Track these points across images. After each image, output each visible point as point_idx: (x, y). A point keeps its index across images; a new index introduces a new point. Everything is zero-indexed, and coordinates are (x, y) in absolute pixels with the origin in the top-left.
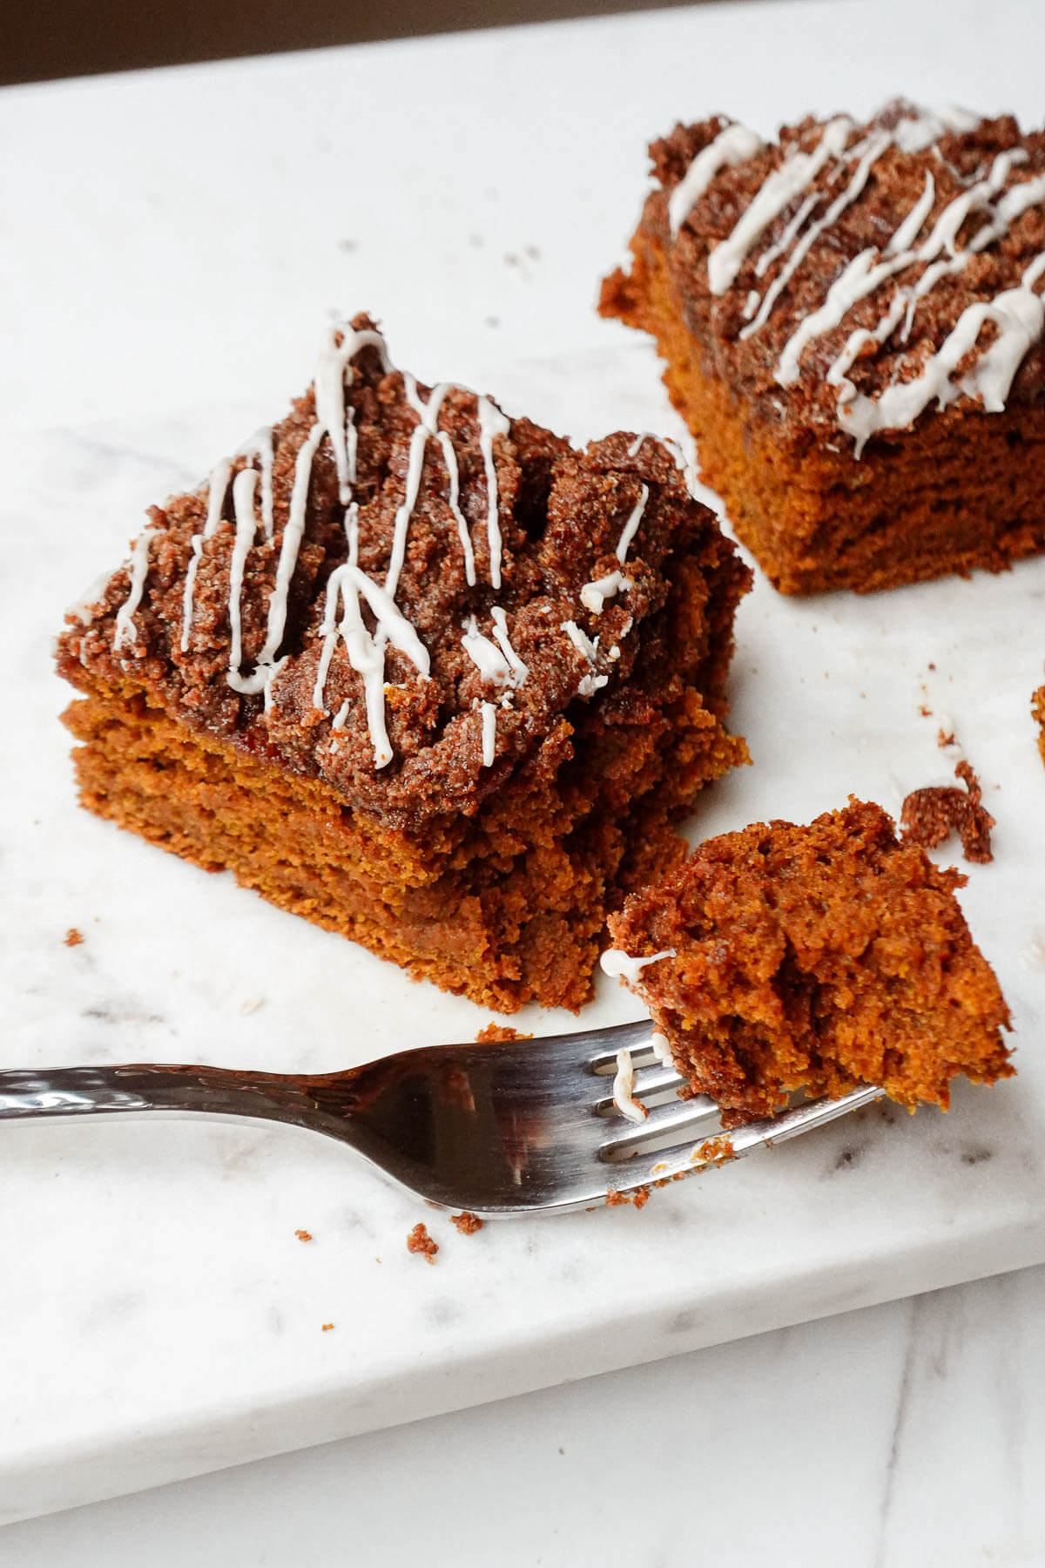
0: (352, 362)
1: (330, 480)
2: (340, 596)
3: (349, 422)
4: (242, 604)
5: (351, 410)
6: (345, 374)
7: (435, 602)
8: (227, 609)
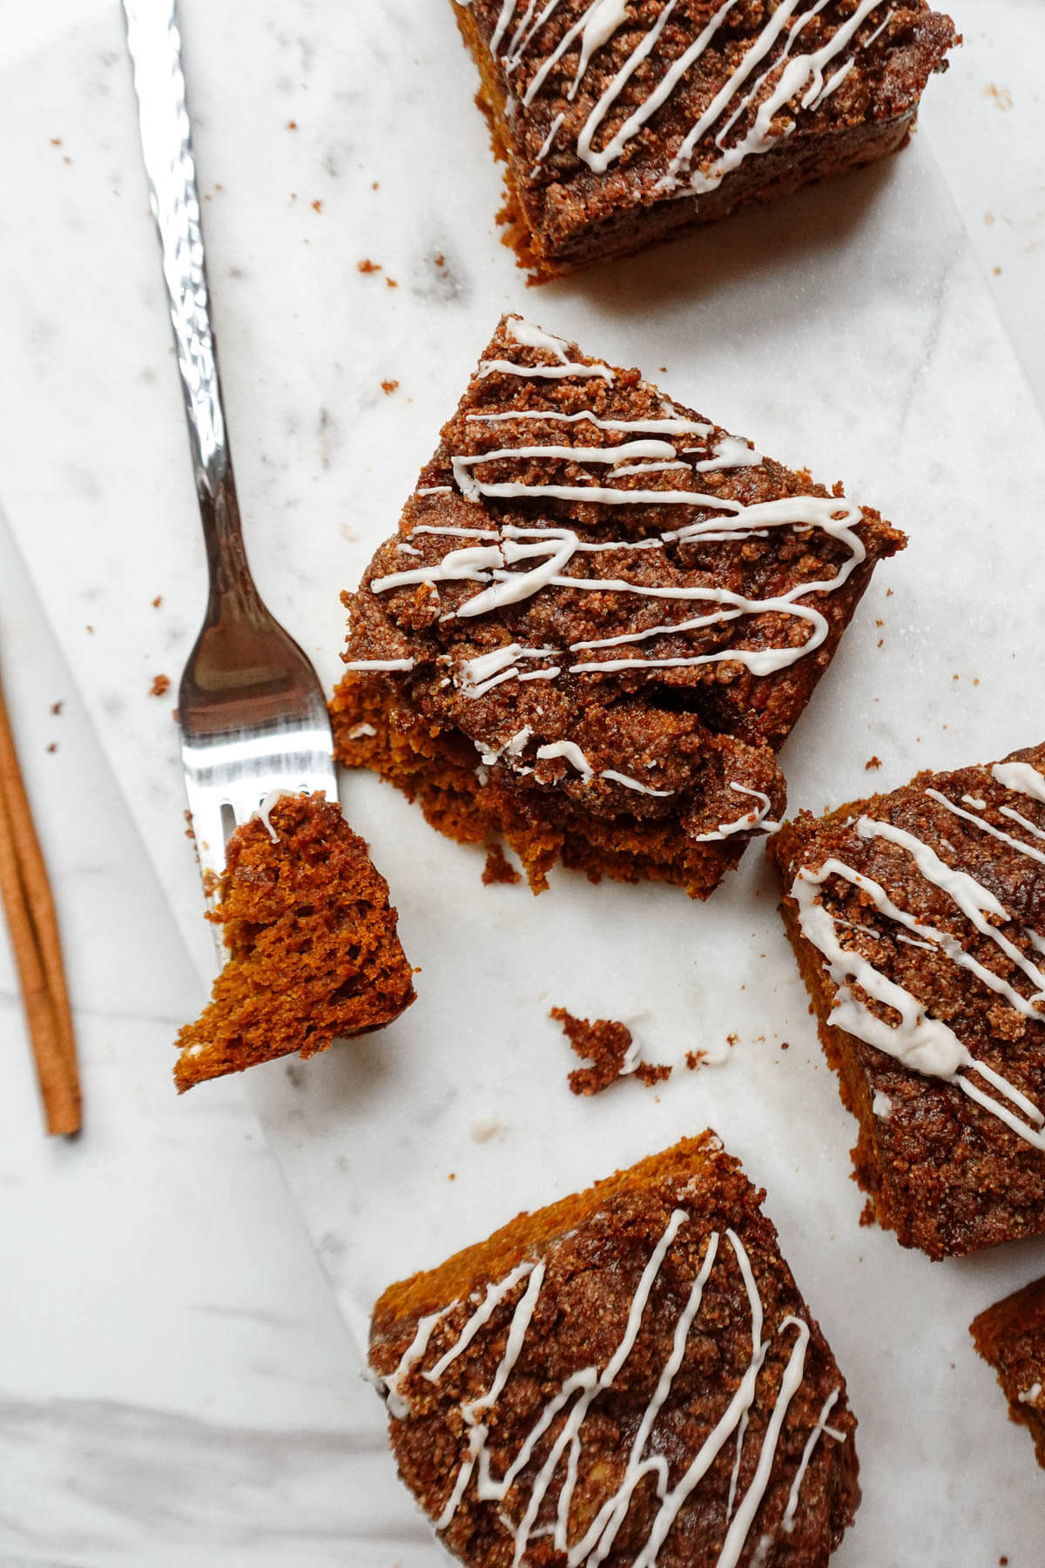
0: (818, 529)
1: (676, 522)
2: (544, 539)
3: (751, 533)
4: (507, 459)
5: (764, 534)
6: (802, 524)
7: (552, 619)
8: (499, 447)
